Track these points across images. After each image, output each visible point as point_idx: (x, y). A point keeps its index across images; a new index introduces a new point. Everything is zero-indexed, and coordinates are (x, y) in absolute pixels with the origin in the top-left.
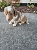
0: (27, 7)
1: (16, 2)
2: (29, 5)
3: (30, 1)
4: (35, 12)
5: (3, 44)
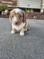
3: (29, 6)
4: (35, 17)
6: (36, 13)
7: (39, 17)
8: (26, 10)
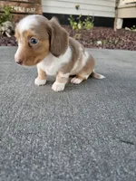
0: (71, 28)
1: (28, 10)
2: (77, 22)
3: (77, 8)
5: (52, 154)
6: (101, 30)
7: (113, 43)
8: (71, 23)
